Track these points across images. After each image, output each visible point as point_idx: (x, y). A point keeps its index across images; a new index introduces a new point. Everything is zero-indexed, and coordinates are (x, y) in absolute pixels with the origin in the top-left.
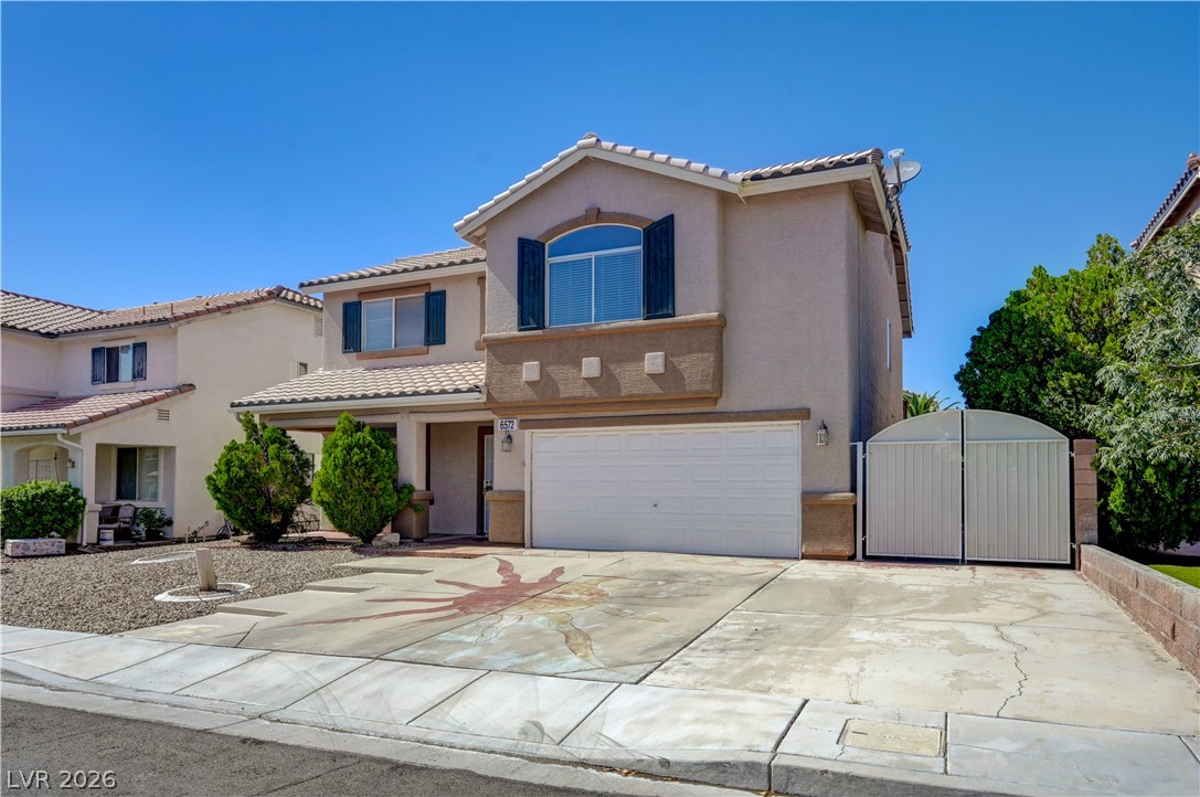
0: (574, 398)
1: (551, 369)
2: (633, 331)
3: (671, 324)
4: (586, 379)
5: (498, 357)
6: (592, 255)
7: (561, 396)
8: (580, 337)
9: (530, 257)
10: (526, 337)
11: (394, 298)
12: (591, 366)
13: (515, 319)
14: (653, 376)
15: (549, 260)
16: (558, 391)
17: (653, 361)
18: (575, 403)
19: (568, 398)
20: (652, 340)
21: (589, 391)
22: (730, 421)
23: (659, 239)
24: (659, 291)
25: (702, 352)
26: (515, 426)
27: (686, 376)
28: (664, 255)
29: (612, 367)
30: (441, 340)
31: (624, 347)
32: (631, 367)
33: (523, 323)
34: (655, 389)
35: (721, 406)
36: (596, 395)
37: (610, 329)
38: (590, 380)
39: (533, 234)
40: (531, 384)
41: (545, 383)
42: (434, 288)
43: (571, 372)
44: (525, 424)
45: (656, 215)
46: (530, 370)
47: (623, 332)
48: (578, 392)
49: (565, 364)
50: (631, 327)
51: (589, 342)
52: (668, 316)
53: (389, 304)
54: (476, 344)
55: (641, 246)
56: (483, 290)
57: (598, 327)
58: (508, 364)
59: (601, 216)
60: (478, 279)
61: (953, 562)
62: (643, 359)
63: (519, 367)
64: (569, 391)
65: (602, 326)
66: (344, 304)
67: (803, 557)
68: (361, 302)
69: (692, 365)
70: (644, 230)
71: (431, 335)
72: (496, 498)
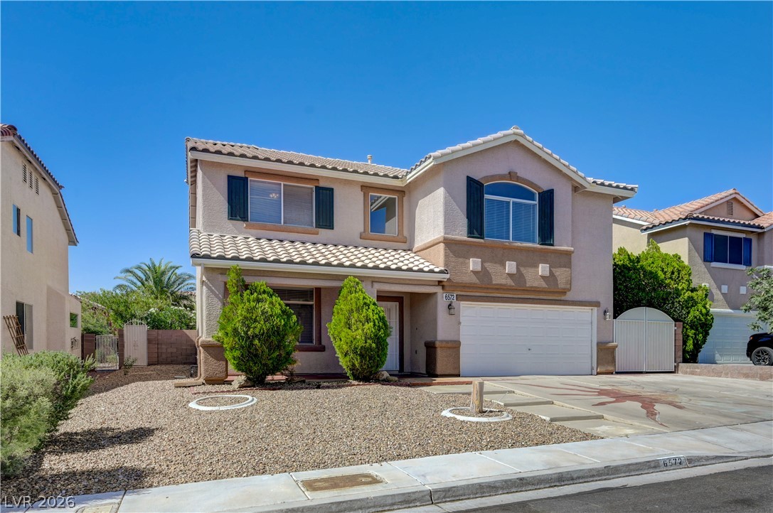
0: (501, 285)
1: (486, 265)
2: (533, 250)
3: (553, 250)
4: (508, 274)
5: (453, 252)
6: (512, 200)
7: (494, 282)
8: (505, 248)
9: (475, 189)
10: (473, 242)
11: (282, 183)
12: (510, 267)
13: (465, 229)
14: (543, 277)
15: (487, 196)
16: (491, 278)
17: (543, 269)
18: (500, 288)
19: (497, 284)
20: (543, 256)
21: (510, 282)
22: (569, 305)
23: (547, 199)
24: (547, 233)
25: (565, 267)
26: (455, 298)
27: (559, 279)
28: (549, 211)
29: (522, 269)
30: (330, 226)
31: (528, 259)
32: (531, 270)
33: (470, 233)
34: (543, 284)
35: (569, 296)
36: (513, 284)
37: (523, 247)
38: (510, 275)
39: (477, 175)
40: (475, 272)
41: (483, 274)
42: (322, 184)
43: (499, 267)
44: (459, 298)
45: (545, 187)
46: (474, 264)
47: (528, 249)
48: (503, 282)
49: (496, 263)
50: (534, 248)
51: (511, 253)
52: (552, 245)
53: (278, 186)
54: (361, 234)
55: (536, 202)
56: (365, 196)
57: (516, 244)
58: (460, 257)
59: (518, 179)
60: (362, 186)
61: (641, 373)
62: (538, 267)
63: (467, 261)
64: (497, 280)
65: (518, 244)
66: (229, 176)
67: (598, 374)
68: (247, 178)
69: (561, 274)
70: (539, 193)
71: (321, 220)
72: (443, 346)
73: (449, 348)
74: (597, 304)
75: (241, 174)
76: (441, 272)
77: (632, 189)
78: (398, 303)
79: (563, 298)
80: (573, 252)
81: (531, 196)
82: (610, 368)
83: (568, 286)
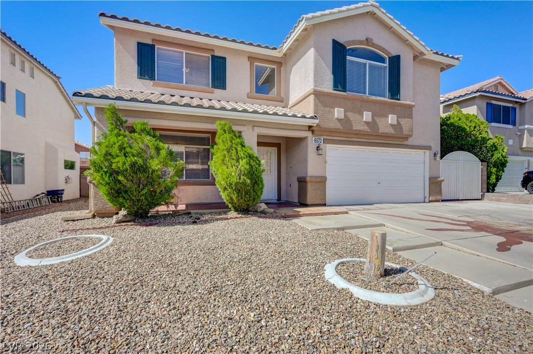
0: (359, 131)
1: (348, 114)
2: (385, 103)
3: (399, 103)
4: (365, 122)
5: (321, 102)
7: (354, 129)
8: (363, 100)
9: (339, 51)
10: (338, 94)
11: (184, 51)
12: (367, 116)
13: (331, 83)
14: (392, 125)
15: (348, 58)
16: (352, 125)
17: (392, 119)
18: (358, 133)
19: (356, 130)
20: (392, 109)
21: (366, 128)
22: (409, 149)
23: (395, 62)
24: (395, 90)
25: (408, 118)
26: (322, 141)
27: (403, 127)
28: (397, 72)
29: (376, 118)
30: (223, 87)
31: (380, 111)
32: (383, 119)
33: (336, 87)
34: (392, 131)
35: (410, 142)
36: (369, 131)
37: (377, 100)
38: (367, 123)
39: (341, 40)
40: (339, 120)
41: (345, 121)
42: (217, 54)
43: (358, 116)
44: (326, 141)
45: (394, 53)
46: (338, 113)
47: (381, 103)
48: (361, 128)
49: (355, 113)
50: (385, 101)
51: (368, 105)
52: (399, 100)
53: (180, 54)
54: (248, 94)
55: (387, 65)
56: (251, 64)
57: (372, 98)
58: (327, 107)
59: (374, 45)
60: (248, 57)
61: (458, 200)
62: (388, 117)
63: (332, 110)
64: (357, 127)
65: (374, 98)
66: (139, 43)
67: (430, 202)
68: (154, 46)
69: (405, 122)
70: (389, 58)
71: (216, 82)
72: (313, 180)
73: (318, 182)
74: (429, 148)
75: (149, 42)
76: (312, 118)
77: (458, 59)
78: (276, 148)
79: (405, 143)
80: (414, 106)
81: (382, 60)
82: (439, 197)
83: (411, 133)
